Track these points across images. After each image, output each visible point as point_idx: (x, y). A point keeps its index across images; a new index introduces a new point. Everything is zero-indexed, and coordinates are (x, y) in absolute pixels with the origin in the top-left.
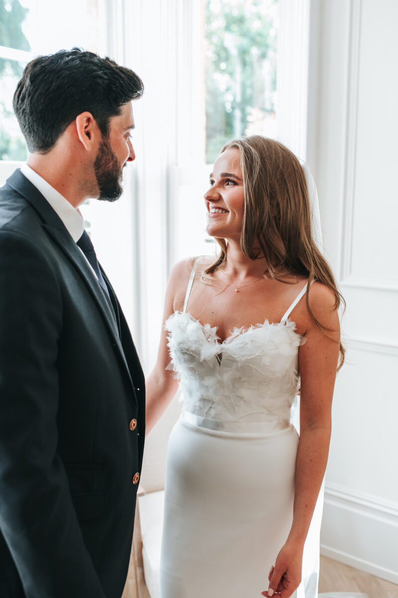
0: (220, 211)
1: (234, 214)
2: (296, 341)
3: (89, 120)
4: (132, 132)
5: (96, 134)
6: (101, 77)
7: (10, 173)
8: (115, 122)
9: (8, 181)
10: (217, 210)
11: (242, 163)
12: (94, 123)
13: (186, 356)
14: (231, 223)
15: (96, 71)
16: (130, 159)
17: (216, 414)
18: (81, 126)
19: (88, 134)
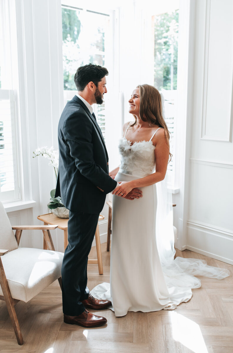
0: (133, 106)
1: (137, 106)
2: (153, 148)
4: (106, 85)
5: (94, 87)
6: (95, 72)
7: (73, 96)
8: (100, 83)
9: (73, 98)
11: (140, 92)
12: (94, 84)
13: (121, 149)
14: (136, 109)
15: (93, 71)
16: (106, 92)
17: (127, 169)
18: (90, 85)
19: (92, 87)
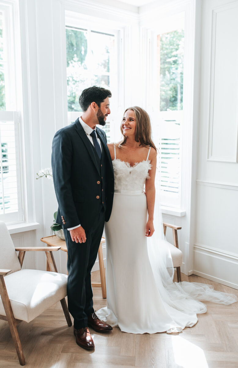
1: (133, 129)
3: (95, 104)
4: (109, 106)
5: (97, 107)
10: (127, 128)
12: (96, 105)
14: (132, 132)
16: (109, 114)
18: (93, 106)
